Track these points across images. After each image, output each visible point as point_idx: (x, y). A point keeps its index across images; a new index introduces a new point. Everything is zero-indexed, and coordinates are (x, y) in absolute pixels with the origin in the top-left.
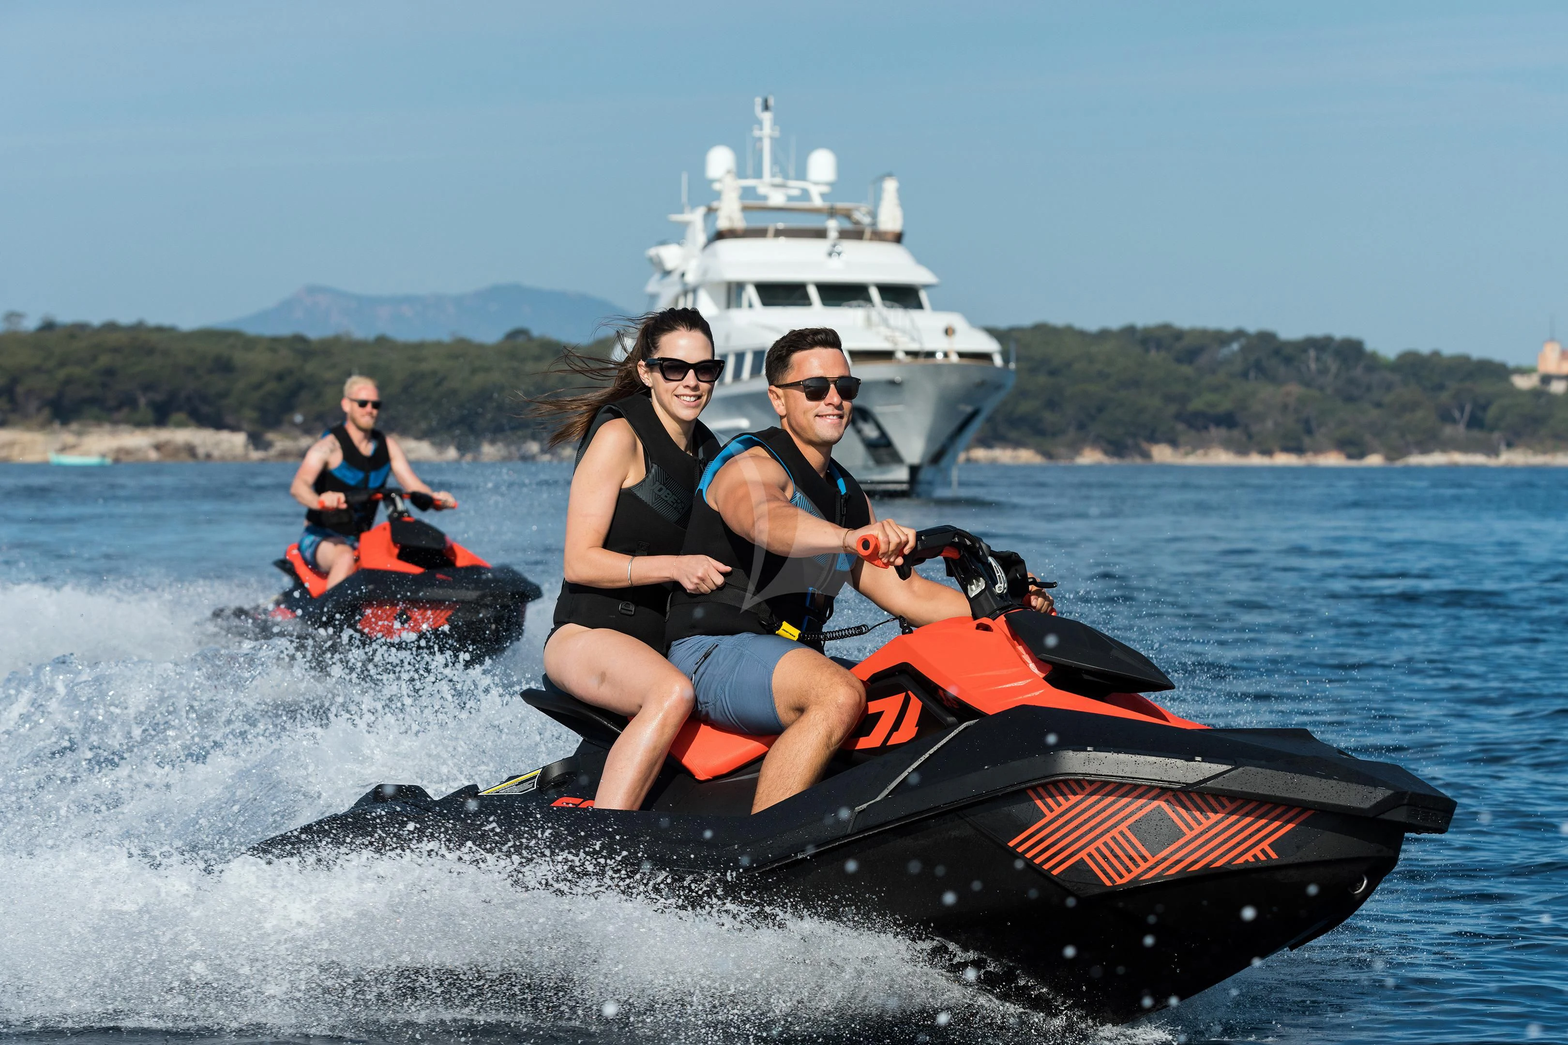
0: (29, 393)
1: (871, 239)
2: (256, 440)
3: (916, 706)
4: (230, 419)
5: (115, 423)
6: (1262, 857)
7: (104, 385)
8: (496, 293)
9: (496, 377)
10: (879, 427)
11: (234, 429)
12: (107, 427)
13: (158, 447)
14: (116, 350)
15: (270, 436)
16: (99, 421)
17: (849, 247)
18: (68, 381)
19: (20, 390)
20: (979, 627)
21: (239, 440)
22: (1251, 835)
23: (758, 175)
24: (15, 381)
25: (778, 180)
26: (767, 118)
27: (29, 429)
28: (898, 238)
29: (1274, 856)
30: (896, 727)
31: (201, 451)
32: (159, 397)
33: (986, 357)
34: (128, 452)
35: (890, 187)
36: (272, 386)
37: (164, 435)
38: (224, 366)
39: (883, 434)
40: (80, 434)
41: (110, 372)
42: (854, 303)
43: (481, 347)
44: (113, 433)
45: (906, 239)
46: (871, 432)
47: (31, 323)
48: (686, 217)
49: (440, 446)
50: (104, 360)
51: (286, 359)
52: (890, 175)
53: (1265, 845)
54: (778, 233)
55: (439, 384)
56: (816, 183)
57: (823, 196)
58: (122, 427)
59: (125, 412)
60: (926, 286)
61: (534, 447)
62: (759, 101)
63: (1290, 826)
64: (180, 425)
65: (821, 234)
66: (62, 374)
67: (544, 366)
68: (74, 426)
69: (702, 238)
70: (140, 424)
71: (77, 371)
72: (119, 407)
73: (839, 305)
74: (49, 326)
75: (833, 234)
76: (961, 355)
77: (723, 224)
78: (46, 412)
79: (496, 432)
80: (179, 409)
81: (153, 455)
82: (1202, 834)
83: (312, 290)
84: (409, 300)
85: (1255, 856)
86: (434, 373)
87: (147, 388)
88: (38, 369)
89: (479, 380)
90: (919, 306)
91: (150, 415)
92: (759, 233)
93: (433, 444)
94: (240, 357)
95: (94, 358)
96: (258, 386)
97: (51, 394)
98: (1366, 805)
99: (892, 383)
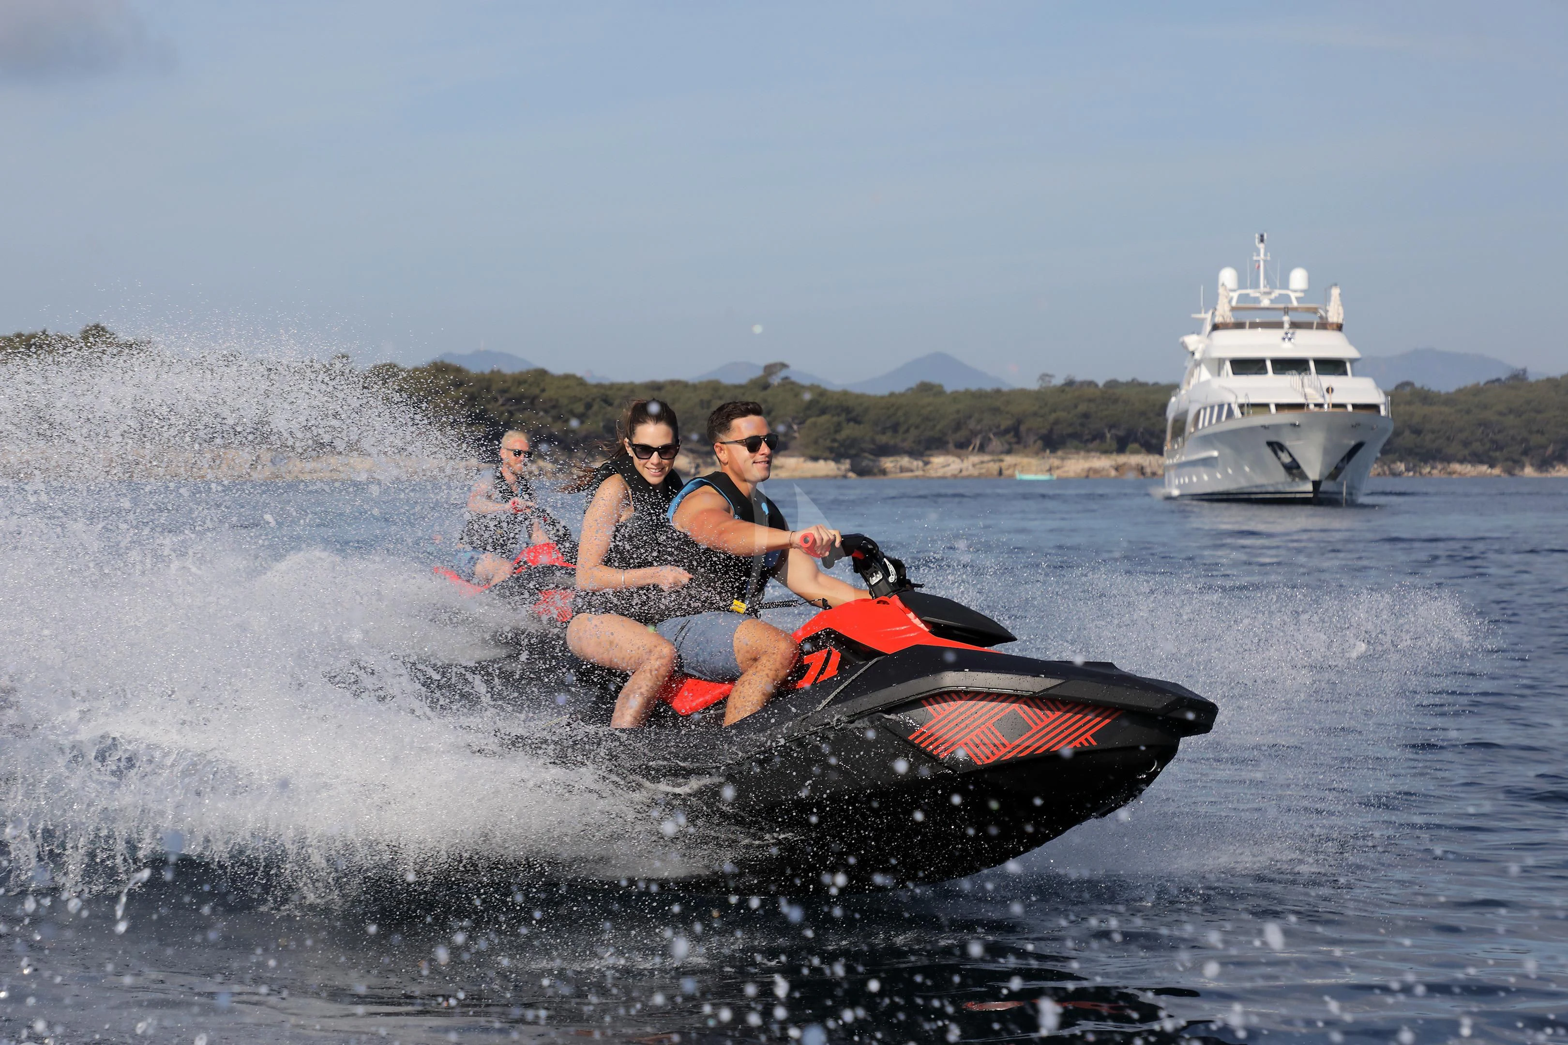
0: (1029, 430)
1: (1317, 328)
3: (836, 657)
5: (1088, 451)
6: (1086, 744)
7: (1082, 425)
10: (1291, 455)
12: (1082, 453)
13: (1117, 469)
14: (1090, 400)
16: (1077, 449)
17: (1300, 334)
18: (1057, 422)
19: (1023, 428)
20: (878, 602)
22: (1078, 729)
23: (1256, 285)
24: (1019, 422)
25: (1267, 290)
26: (1261, 246)
27: (1027, 456)
28: (1339, 327)
29: (1094, 743)
30: (822, 672)
31: (1148, 471)
32: (1121, 433)
33: (1375, 407)
34: (1096, 471)
35: (1335, 292)
37: (1122, 459)
39: (1294, 460)
40: (1063, 459)
41: (1086, 416)
42: (1290, 372)
44: (1086, 458)
45: (1344, 327)
46: (1287, 459)
47: (1059, 380)
48: (1202, 315)
50: (1082, 408)
52: (1336, 285)
53: (1088, 735)
54: (1254, 325)
56: (1295, 291)
57: (1298, 299)
58: (1093, 454)
59: (1096, 443)
60: (1353, 361)
62: (1257, 236)
63: (1107, 721)
64: (1135, 452)
65: (1279, 325)
66: (1053, 416)
68: (1060, 453)
69: (1208, 328)
70: (1106, 452)
71: (1062, 414)
72: (1094, 439)
73: (1284, 374)
74: (1070, 383)
75: (1286, 326)
76: (1355, 406)
77: (1218, 319)
78: (1040, 443)
80: (1134, 441)
81: (1113, 473)
82: (1044, 728)
85: (1081, 743)
87: (1111, 427)
88: (1035, 414)
90: (1345, 373)
91: (1114, 445)
92: (1239, 326)
95: (1076, 406)
97: (1044, 431)
98: (1158, 706)
99: (1294, 425)
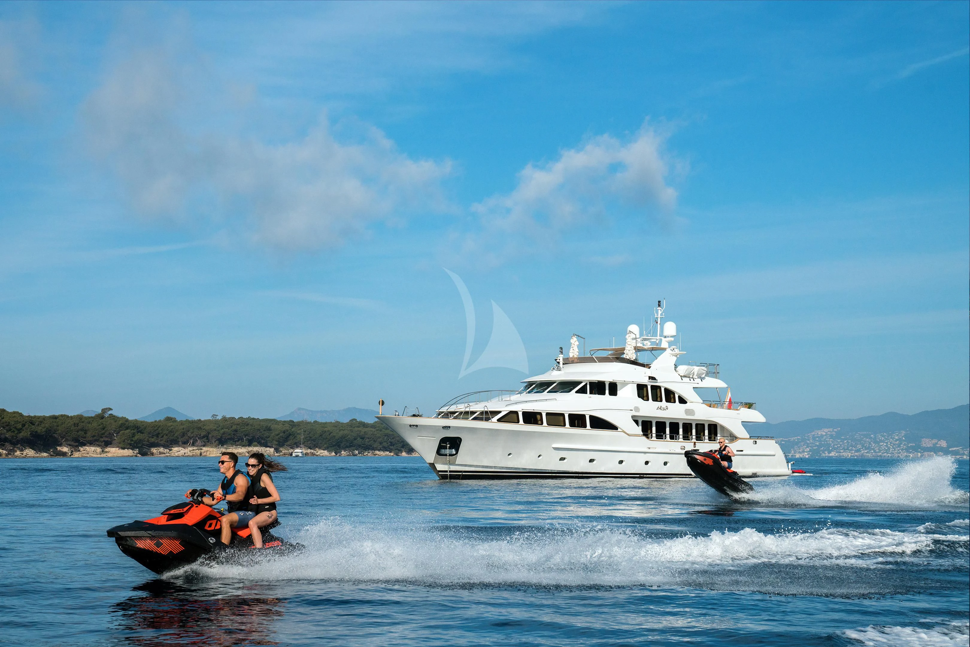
0: (213, 437)
2: (277, 450)
4: (269, 444)
7: (234, 434)
8: (349, 410)
9: (346, 432)
11: (270, 447)
12: (234, 446)
15: (281, 449)
16: (232, 445)
18: (224, 433)
19: (210, 436)
21: (272, 450)
24: (209, 433)
27: (212, 448)
32: (249, 438)
36: (281, 435)
37: (250, 449)
38: (269, 429)
41: (236, 431)
43: (342, 423)
47: (219, 417)
49: (330, 451)
50: (234, 427)
51: (287, 427)
55: (330, 434)
59: (240, 442)
61: (357, 452)
64: (255, 446)
66: (222, 431)
67: (360, 429)
68: (225, 446)
70: (244, 446)
71: (226, 431)
78: (217, 442)
79: (345, 449)
80: (255, 441)
83: (299, 409)
84: (325, 412)
86: (329, 431)
87: (246, 436)
88: (215, 430)
89: (341, 433)
91: (247, 443)
93: (328, 451)
94: (273, 427)
95: (231, 427)
96: (278, 435)
97: (219, 437)
